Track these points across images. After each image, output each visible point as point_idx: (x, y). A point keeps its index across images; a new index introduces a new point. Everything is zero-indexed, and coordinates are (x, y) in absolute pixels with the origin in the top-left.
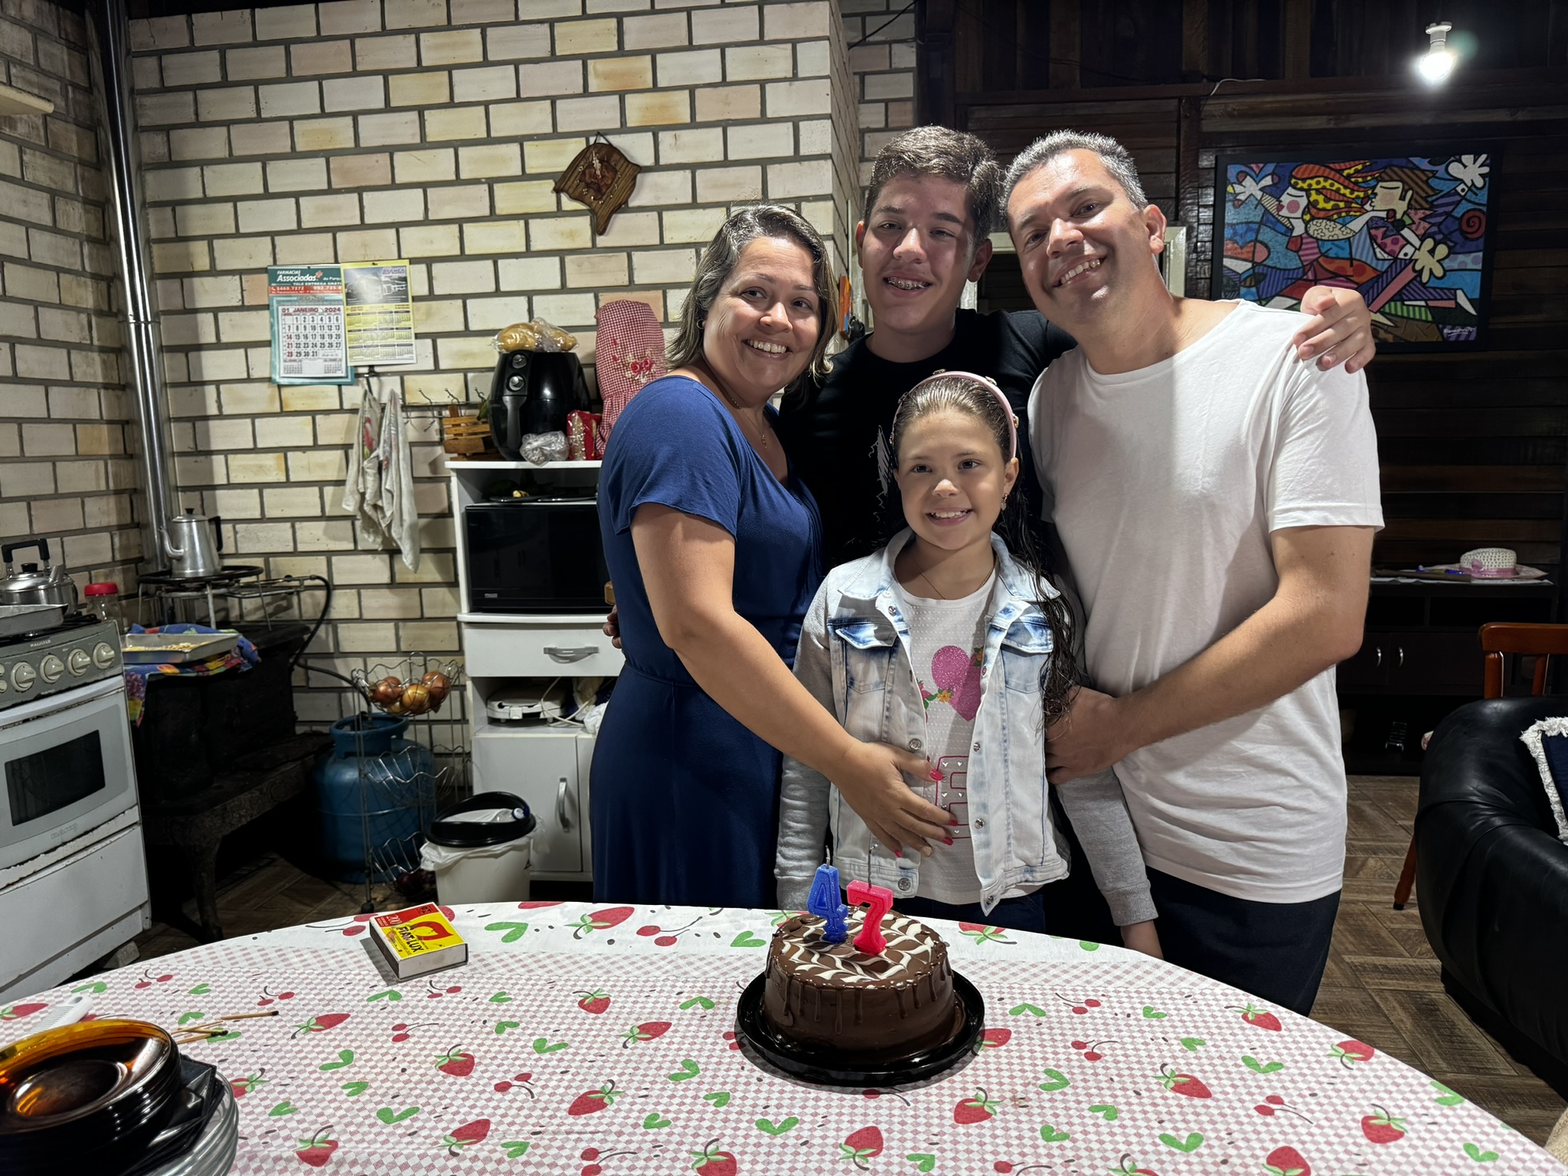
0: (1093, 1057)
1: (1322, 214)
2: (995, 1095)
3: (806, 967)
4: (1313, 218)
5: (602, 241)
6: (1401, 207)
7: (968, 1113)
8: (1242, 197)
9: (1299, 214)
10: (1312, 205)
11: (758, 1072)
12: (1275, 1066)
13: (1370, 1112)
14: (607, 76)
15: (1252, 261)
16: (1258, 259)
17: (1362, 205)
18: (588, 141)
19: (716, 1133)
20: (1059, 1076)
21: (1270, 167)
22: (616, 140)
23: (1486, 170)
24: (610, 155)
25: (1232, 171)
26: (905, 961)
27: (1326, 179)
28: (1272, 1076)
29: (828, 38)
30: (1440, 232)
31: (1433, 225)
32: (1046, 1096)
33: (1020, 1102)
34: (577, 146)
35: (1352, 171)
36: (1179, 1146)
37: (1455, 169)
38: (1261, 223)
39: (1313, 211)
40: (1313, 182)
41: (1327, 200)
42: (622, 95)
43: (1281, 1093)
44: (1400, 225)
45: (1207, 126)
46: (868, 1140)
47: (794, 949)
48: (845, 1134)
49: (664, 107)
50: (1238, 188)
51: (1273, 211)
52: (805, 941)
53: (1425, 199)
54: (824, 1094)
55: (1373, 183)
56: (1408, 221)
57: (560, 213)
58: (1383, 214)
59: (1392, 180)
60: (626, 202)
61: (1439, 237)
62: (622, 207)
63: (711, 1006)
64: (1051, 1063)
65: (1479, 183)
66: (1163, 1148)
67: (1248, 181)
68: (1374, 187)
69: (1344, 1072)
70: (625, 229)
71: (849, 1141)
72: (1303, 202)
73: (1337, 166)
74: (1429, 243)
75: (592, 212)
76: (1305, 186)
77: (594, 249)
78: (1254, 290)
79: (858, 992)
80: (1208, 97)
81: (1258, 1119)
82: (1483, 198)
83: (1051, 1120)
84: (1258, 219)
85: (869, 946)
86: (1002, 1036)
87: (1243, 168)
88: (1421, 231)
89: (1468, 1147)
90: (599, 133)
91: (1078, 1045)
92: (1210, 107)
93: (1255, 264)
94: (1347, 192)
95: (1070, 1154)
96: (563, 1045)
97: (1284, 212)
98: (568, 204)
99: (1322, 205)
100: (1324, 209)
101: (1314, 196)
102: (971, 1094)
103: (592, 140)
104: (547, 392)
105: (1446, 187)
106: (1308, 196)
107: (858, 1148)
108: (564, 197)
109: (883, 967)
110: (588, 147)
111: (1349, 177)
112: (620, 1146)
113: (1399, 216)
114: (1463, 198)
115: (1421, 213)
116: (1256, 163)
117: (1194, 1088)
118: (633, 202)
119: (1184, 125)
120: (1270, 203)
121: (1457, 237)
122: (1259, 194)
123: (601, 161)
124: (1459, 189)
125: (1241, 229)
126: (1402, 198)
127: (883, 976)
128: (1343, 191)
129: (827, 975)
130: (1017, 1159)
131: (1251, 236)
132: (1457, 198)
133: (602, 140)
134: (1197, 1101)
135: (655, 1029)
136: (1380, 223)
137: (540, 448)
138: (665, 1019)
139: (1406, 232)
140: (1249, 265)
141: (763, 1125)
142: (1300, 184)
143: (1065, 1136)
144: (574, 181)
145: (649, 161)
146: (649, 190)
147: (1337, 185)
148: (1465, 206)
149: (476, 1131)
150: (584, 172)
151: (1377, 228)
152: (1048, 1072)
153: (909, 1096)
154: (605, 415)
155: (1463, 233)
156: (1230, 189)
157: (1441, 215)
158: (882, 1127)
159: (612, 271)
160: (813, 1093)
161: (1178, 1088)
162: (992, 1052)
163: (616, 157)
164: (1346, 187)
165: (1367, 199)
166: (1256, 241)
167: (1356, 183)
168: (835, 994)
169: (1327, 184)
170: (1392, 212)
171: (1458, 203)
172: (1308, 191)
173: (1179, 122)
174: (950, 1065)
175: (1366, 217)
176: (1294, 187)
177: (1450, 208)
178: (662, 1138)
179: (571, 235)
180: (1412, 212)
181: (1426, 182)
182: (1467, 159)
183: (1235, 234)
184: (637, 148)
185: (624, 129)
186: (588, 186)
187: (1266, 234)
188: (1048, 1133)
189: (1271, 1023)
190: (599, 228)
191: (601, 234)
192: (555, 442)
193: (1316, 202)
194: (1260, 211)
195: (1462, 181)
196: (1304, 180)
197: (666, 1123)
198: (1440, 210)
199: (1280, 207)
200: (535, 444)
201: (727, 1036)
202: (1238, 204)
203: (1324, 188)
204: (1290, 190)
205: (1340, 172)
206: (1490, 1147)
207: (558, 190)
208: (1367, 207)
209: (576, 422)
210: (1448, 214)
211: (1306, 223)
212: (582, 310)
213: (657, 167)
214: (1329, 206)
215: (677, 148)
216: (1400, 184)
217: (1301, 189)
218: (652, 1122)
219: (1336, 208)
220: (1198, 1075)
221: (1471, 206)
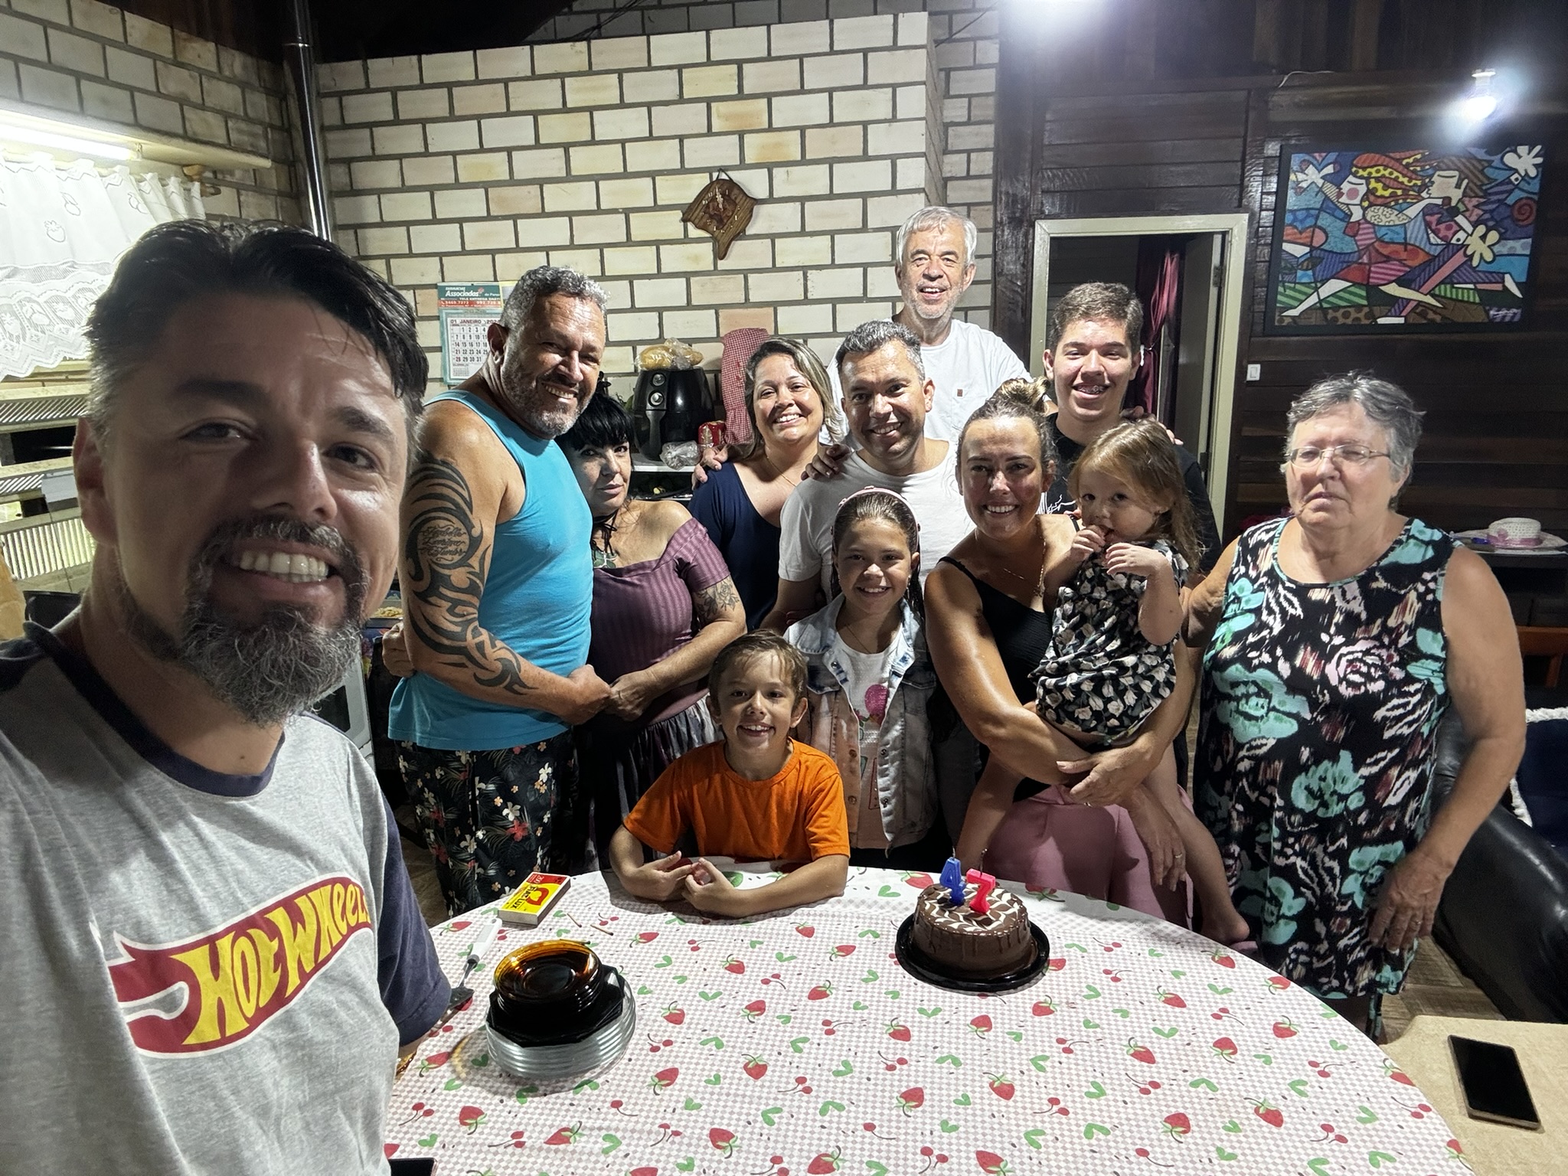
0: (1116, 979)
1: (1380, 201)
2: (1056, 1001)
3: (942, 920)
4: (1371, 205)
5: (722, 265)
6: (1456, 195)
7: (1040, 1010)
8: (1304, 185)
9: (1357, 201)
10: (1371, 192)
11: (914, 980)
12: (1227, 990)
13: (1280, 1020)
14: (727, 117)
15: (1310, 246)
16: (1316, 244)
17: (1420, 192)
18: (711, 177)
19: (895, 1015)
20: (1094, 990)
21: (1333, 156)
22: (735, 176)
23: (1539, 160)
24: (730, 188)
25: (1296, 160)
26: (1002, 918)
28: (1225, 996)
29: (924, 83)
30: (1492, 218)
31: (1485, 212)
32: (1087, 1002)
33: (1071, 1005)
34: (702, 181)
35: (1411, 160)
36: (1163, 1034)
37: (1510, 159)
38: (1320, 210)
39: (1372, 198)
40: (1373, 170)
41: (1386, 187)
42: (741, 134)
43: (1228, 1006)
44: (1454, 212)
45: (1275, 116)
46: (983, 1022)
47: (933, 907)
48: (970, 1019)
49: (778, 145)
50: (1301, 176)
51: (1333, 197)
52: (939, 902)
53: (1480, 187)
54: (955, 995)
55: (1430, 172)
56: (1461, 207)
57: (686, 240)
58: (1439, 202)
59: (1449, 169)
60: (744, 231)
61: (1491, 223)
62: (740, 235)
63: (877, 936)
64: (1090, 981)
65: (1533, 173)
66: (1154, 1035)
67: (1311, 170)
68: (1432, 176)
69: (1270, 996)
70: (742, 253)
71: (973, 1022)
72: (1363, 189)
73: (1397, 155)
74: (1482, 229)
75: (714, 239)
76: (1365, 174)
77: (715, 271)
78: (1310, 272)
79: (974, 938)
80: (1276, 88)
81: (1212, 1021)
82: (1535, 187)
83: (1089, 1016)
84: (1318, 206)
86: (1061, 964)
87: (1307, 157)
88: (1474, 218)
89: (1333, 1042)
90: (722, 169)
91: (1107, 972)
92: (1279, 98)
93: (1313, 248)
94: (1405, 180)
95: (1100, 1036)
96: (793, 958)
97: (1344, 199)
98: (694, 232)
99: (1380, 192)
100: (1382, 197)
101: (1373, 184)
102: (1042, 999)
103: (715, 175)
104: (680, 401)
105: (1500, 176)
106: (1368, 184)
107: (978, 1026)
108: (690, 226)
109: (989, 922)
110: (712, 183)
111: (1408, 166)
112: (843, 1020)
113: (1453, 204)
114: (1517, 186)
115: (1475, 201)
116: (1320, 152)
117: (1176, 1002)
118: (749, 231)
119: (1252, 115)
120: (1330, 190)
121: (1508, 223)
122: (1320, 182)
123: (723, 195)
124: (1513, 178)
125: (1300, 215)
126: (1458, 186)
127: (989, 928)
128: (1401, 179)
129: (955, 926)
130: (1069, 1037)
131: (1310, 222)
132: (1510, 187)
133: (724, 176)
134: (1177, 1009)
135: (847, 950)
136: (1436, 210)
137: (678, 456)
138: (851, 943)
139: (1460, 219)
140: (1307, 249)
141: (922, 1011)
142: (1361, 172)
143: (1097, 1026)
144: (699, 213)
145: (764, 194)
146: (763, 220)
147: (1396, 174)
148: (1517, 195)
149: (758, 1007)
150: (707, 206)
151: (1432, 215)
152: (1089, 987)
153: (1005, 997)
154: (729, 423)
155: (1515, 221)
156: (1292, 177)
157: (1493, 202)
158: (991, 1016)
159: (730, 290)
160: (948, 994)
161: (1168, 1001)
162: (1054, 973)
163: (736, 191)
164: (1404, 176)
165: (1425, 186)
166: (1315, 226)
167: (1414, 172)
168: (960, 937)
169: (1386, 173)
170: (1447, 200)
171: (1510, 192)
172: (1368, 179)
173: (1247, 112)
174: (1029, 981)
175: (1422, 204)
176: (1355, 175)
177: (1503, 196)
178: (865, 1016)
179: (696, 259)
180: (1466, 200)
181: (1482, 172)
182: (1523, 150)
183: (1295, 219)
184: (754, 183)
185: (743, 165)
186: (711, 217)
187: (1325, 220)
188: (1087, 1024)
189: (1229, 963)
190: (720, 253)
191: (722, 258)
192: (690, 450)
193: (1375, 189)
194: (1321, 198)
195: (1516, 171)
196: (1364, 169)
197: (866, 1007)
198: (1495, 198)
199: (1340, 194)
200: (674, 453)
201: (891, 956)
202: (1299, 191)
203: (1384, 176)
204: (1351, 178)
205: (1399, 161)
206: (1345, 1042)
207: (685, 220)
208: (1424, 194)
209: (706, 432)
210: (1501, 202)
211: (1365, 209)
212: (703, 324)
213: (771, 199)
214: (1387, 193)
215: (788, 182)
216: (1456, 173)
217: (1361, 177)
218: (857, 1006)
219: (1393, 195)
220: (1180, 994)
221: (1524, 195)
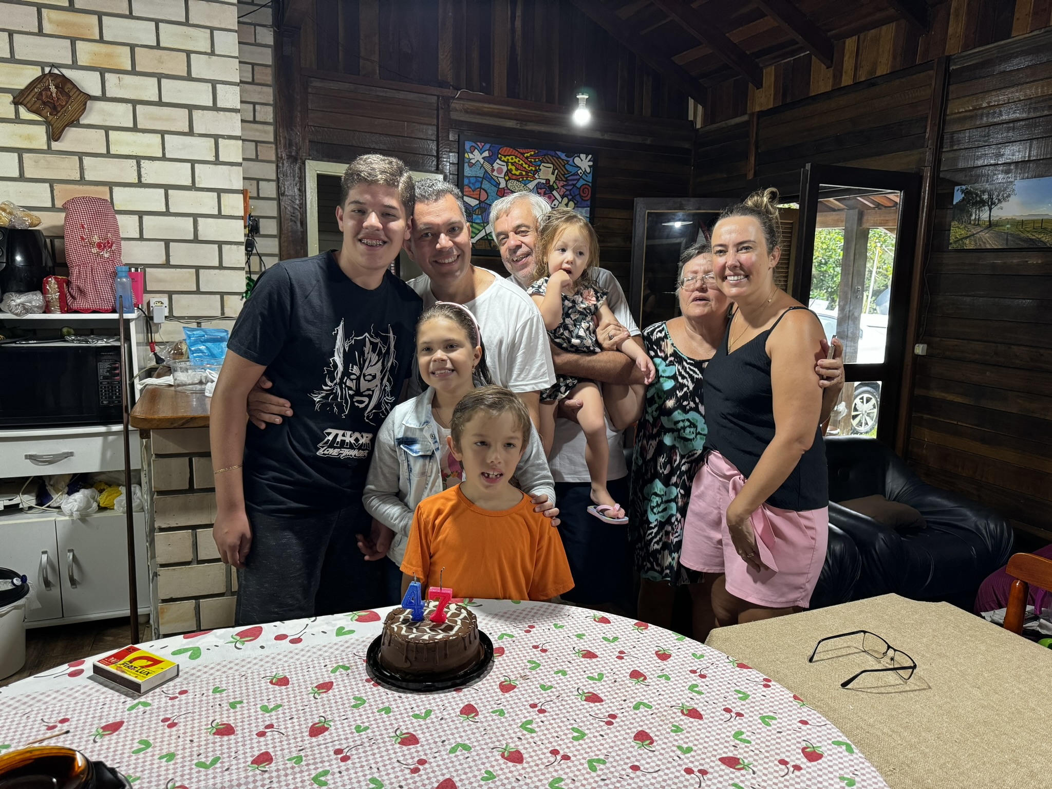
0: (544, 651)
2: (513, 677)
4: (510, 179)
5: (55, 146)
6: (552, 179)
7: (506, 688)
8: (473, 161)
9: (502, 176)
10: (509, 171)
12: (616, 639)
14: (59, 24)
15: (479, 200)
16: (482, 199)
17: (534, 175)
18: (43, 70)
20: (535, 662)
21: (488, 146)
22: (68, 73)
23: (591, 163)
24: (64, 83)
27: (516, 157)
28: (616, 643)
29: (236, 31)
30: (571, 195)
31: (567, 190)
32: (534, 672)
33: (525, 677)
34: (36, 72)
35: (529, 155)
36: (596, 680)
37: (577, 160)
38: (483, 178)
39: (510, 175)
40: (510, 158)
41: (517, 169)
42: (73, 41)
44: (552, 188)
45: (454, 116)
46: (469, 710)
47: (400, 629)
48: (458, 710)
49: (109, 55)
50: (471, 156)
51: (489, 171)
52: (403, 623)
53: (563, 175)
55: (539, 163)
56: (556, 187)
57: (17, 120)
58: (544, 181)
59: (548, 163)
60: (78, 120)
62: (74, 123)
63: (347, 668)
64: (528, 658)
65: (588, 170)
67: (476, 152)
68: (540, 166)
69: (641, 635)
70: (73, 139)
71: (462, 712)
72: (505, 169)
73: (521, 151)
74: (565, 200)
75: (48, 123)
76: (506, 160)
77: (49, 151)
78: (480, 216)
80: (453, 98)
81: (619, 661)
82: (590, 178)
83: (542, 682)
85: (438, 620)
86: (501, 651)
87: (474, 144)
88: (562, 193)
89: (693, 654)
90: (53, 66)
91: (536, 647)
92: (455, 104)
93: (481, 202)
94: (526, 166)
95: (557, 694)
96: (278, 706)
97: (495, 173)
98: (25, 114)
99: (514, 172)
100: (515, 175)
101: (510, 166)
102: (502, 679)
103: (47, 70)
104: (19, 258)
105: (573, 170)
106: (507, 166)
108: (22, 109)
109: (450, 628)
110: (44, 75)
111: (527, 158)
112: (352, 744)
113: (551, 183)
114: (581, 177)
115: (562, 183)
116: (480, 142)
117: (590, 655)
118: (84, 121)
119: (441, 112)
120: (487, 166)
121: (578, 198)
122: (482, 161)
123: (56, 87)
124: (579, 172)
125: (473, 180)
126: (553, 173)
127: (453, 632)
128: (524, 165)
129: (426, 637)
130: (537, 701)
131: (478, 185)
132: (578, 177)
133: (56, 71)
134: (594, 660)
135: (326, 687)
136: (543, 186)
137: (23, 304)
139: (555, 193)
140: (477, 202)
141: (416, 716)
142: (503, 158)
143: (551, 687)
144: (32, 98)
145: (97, 92)
146: (96, 114)
147: (521, 162)
148: (581, 182)
149: (264, 759)
150: (41, 94)
151: (541, 189)
152: (529, 662)
155: (581, 196)
156: (466, 155)
157: (571, 185)
159: (67, 169)
162: (500, 659)
163: (69, 86)
164: (526, 164)
165: (536, 171)
166: (481, 188)
167: (531, 162)
169: (517, 160)
170: (548, 181)
171: (578, 180)
172: (507, 163)
173: (438, 110)
174: (485, 670)
175: (536, 182)
176: (500, 160)
177: (575, 182)
178: (371, 735)
179: (29, 138)
180: (557, 182)
181: (564, 166)
182: (583, 156)
183: (470, 182)
184: (89, 83)
185: (75, 66)
186: (44, 103)
187: (486, 185)
188: (543, 687)
189: (605, 621)
190: (54, 135)
191: (56, 141)
192: (35, 299)
193: (511, 169)
194: (483, 171)
195: (580, 168)
196: (505, 156)
197: (366, 728)
198: (571, 183)
199: (493, 170)
200: (18, 301)
201: (367, 681)
202: (471, 165)
203: (515, 162)
204: (498, 161)
205: (523, 154)
207: (16, 103)
208: (536, 176)
209: (52, 284)
210: (574, 185)
211: (507, 181)
212: (40, 195)
213: (104, 98)
214: (518, 173)
215: (116, 86)
216: (552, 166)
217: (504, 161)
218: (358, 730)
219: (521, 174)
221: (585, 182)
